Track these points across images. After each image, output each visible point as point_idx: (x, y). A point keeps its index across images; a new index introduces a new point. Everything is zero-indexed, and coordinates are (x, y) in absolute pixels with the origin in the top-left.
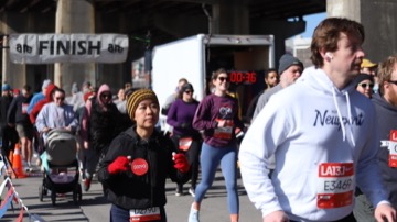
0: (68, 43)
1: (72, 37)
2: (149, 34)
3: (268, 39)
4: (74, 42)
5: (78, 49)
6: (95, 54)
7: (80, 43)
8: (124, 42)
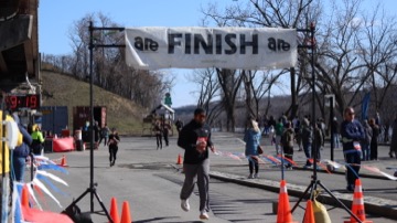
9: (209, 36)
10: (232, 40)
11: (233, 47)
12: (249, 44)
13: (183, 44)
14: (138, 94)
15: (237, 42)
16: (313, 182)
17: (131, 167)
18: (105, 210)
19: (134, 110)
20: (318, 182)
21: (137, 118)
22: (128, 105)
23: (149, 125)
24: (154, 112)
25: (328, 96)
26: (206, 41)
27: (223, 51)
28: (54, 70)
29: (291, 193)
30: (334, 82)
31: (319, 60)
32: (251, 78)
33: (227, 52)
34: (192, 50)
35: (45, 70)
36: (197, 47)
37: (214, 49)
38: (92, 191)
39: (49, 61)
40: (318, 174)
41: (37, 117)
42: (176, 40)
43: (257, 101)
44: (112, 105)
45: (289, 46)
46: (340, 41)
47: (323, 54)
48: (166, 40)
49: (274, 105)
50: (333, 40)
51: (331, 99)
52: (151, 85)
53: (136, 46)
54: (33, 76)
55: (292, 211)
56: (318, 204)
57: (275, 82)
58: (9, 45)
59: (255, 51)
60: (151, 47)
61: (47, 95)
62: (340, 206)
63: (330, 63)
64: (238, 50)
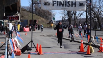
9: (63, 2)
10: (69, 3)
11: (70, 5)
12: (74, 4)
13: (56, 4)
14: (46, 17)
15: (71, 3)
16: (90, 41)
17: (44, 36)
18: (35, 46)
19: (45, 21)
20: (91, 41)
21: (46, 23)
22: (44, 20)
23: (49, 25)
24: (50, 22)
25: (95, 18)
26: (62, 3)
27: (67, 6)
28: (25, 10)
29: (84, 43)
30: (97, 15)
31: (93, 9)
32: (76, 13)
33: (68, 6)
34: (59, 5)
35: (22, 10)
36: (60, 5)
37: (65, 5)
38: (32, 41)
39: (23, 8)
40: (91, 39)
41: (20, 22)
42: (55, 3)
43: (77, 19)
44: (39, 20)
45: (84, 5)
46: (99, 4)
47: (94, 7)
48: (52, 2)
49: (82, 21)
50: (97, 4)
51: (96, 19)
52: (49, 15)
53: (44, 4)
54: (19, 12)
55: (84, 48)
56: (91, 46)
57: (82, 14)
58: (13, 3)
59: (75, 6)
60: (48, 4)
61: (22, 16)
62: (97, 47)
63: (96, 10)
64: (71, 6)
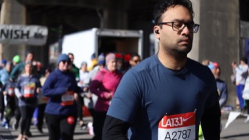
0: (8, 31)
1: (10, 27)
2: (61, 27)
3: (139, 33)
4: (12, 31)
5: (14, 35)
6: (25, 39)
7: (16, 31)
8: (45, 32)
